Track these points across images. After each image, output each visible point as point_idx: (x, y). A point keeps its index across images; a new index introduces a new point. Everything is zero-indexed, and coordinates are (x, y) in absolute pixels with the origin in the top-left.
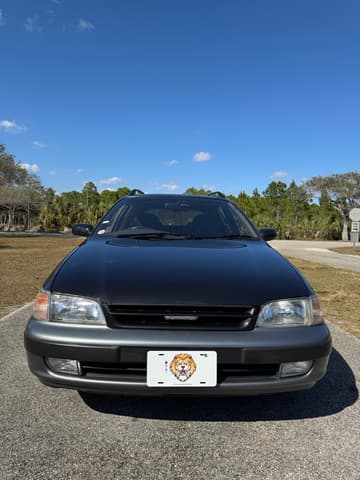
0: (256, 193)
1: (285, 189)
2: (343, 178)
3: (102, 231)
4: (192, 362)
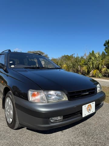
3: (13, 66)
4: (91, 106)
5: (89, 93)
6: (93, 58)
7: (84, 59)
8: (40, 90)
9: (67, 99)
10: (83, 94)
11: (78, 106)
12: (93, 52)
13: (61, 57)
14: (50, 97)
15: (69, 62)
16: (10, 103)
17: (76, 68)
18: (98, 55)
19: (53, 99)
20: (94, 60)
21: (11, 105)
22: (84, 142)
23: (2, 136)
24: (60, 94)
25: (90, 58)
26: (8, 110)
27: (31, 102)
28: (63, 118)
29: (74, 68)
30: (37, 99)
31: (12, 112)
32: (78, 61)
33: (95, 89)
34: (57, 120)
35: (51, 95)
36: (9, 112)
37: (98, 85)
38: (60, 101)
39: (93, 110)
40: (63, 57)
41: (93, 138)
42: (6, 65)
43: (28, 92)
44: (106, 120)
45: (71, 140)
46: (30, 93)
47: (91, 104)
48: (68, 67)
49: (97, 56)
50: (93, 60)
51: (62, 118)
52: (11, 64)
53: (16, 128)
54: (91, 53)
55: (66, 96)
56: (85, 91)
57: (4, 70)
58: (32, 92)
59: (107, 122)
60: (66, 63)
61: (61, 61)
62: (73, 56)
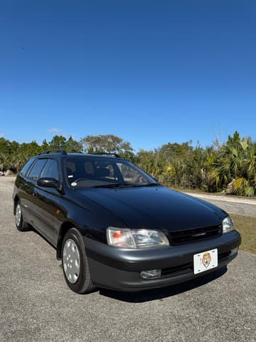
0: (45, 143)
1: (65, 142)
2: (106, 138)
3: (74, 184)
4: (209, 256)
5: (207, 234)
6: (235, 152)
7: (214, 153)
8: (126, 228)
9: (168, 244)
10: (196, 235)
11: (185, 256)
12: (236, 135)
13: (161, 147)
14: (141, 240)
15: (178, 161)
16: (73, 248)
17: (196, 173)
18: (247, 145)
19: (146, 243)
20: (237, 155)
21: (76, 253)
22: (198, 316)
23: (63, 302)
24: (157, 236)
25: (229, 152)
26: (70, 260)
27: (112, 246)
28: (162, 274)
29: (192, 174)
30: (121, 243)
31: (77, 264)
32: (201, 159)
33: (220, 227)
34: (152, 277)
35: (141, 236)
36: (73, 264)
37: (226, 220)
38: (156, 245)
39: (214, 263)
40: (165, 147)
41: (213, 311)
42: (61, 181)
43: (106, 232)
44: (244, 285)
45: (175, 312)
46: (110, 232)
47: (210, 252)
48: (176, 171)
49: (243, 147)
50: (234, 156)
51: (160, 273)
52: (72, 180)
53: (84, 289)
54: (232, 137)
55: (165, 238)
56: (199, 231)
57: (59, 191)
58: (113, 231)
59: (244, 288)
60: (171, 161)
61: (161, 157)
62: (189, 145)
